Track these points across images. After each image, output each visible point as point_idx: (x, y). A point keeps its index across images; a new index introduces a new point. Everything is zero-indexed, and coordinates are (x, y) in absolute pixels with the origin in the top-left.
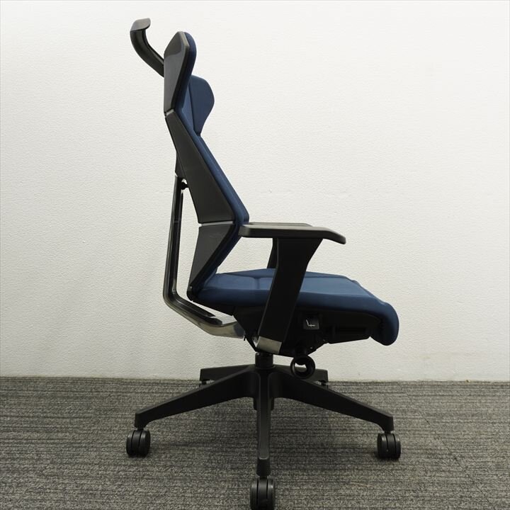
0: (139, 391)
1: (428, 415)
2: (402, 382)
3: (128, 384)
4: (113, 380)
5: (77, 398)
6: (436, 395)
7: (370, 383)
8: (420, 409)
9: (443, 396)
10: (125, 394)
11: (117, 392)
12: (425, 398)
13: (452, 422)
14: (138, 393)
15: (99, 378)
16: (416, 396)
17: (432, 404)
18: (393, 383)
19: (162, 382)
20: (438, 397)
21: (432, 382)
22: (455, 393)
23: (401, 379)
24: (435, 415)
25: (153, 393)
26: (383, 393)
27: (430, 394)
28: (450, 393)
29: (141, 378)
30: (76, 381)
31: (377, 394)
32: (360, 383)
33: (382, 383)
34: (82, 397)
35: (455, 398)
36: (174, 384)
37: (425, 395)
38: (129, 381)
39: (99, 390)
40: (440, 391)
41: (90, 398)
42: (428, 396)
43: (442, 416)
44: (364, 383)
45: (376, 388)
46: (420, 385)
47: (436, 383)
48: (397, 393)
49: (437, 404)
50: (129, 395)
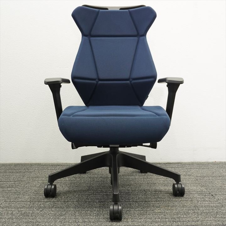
0: (50, 169)
1: (197, 177)
2: (183, 163)
3: (44, 166)
4: (36, 164)
5: (18, 172)
6: (200, 168)
7: (167, 163)
8: (192, 174)
9: (204, 168)
10: (42, 170)
11: (38, 169)
12: (195, 169)
13: (209, 180)
14: (49, 169)
15: (28, 164)
16: (190, 169)
17: (198, 172)
18: (178, 163)
19: (61, 164)
20: (201, 169)
21: (198, 162)
22: (210, 167)
23: (182, 161)
24: (200, 177)
25: (57, 169)
26: (173, 167)
27: (197, 167)
28: (207, 167)
29: (50, 163)
30: (16, 165)
31: (171, 168)
32: (162, 163)
33: (173, 163)
34: (20, 172)
35: (210, 169)
36: (67, 165)
37: (195, 168)
38: (44, 164)
39: (29, 169)
40: (202, 166)
41: (24, 172)
42: (196, 168)
43: (204, 177)
44: (164, 163)
45: (170, 166)
46: (192, 164)
47: (200, 163)
48: (181, 167)
49: (201, 172)
50: (44, 170)
